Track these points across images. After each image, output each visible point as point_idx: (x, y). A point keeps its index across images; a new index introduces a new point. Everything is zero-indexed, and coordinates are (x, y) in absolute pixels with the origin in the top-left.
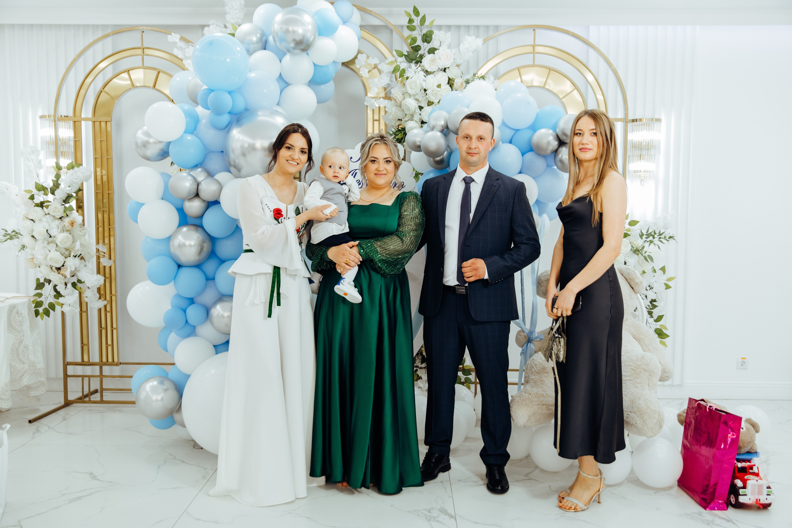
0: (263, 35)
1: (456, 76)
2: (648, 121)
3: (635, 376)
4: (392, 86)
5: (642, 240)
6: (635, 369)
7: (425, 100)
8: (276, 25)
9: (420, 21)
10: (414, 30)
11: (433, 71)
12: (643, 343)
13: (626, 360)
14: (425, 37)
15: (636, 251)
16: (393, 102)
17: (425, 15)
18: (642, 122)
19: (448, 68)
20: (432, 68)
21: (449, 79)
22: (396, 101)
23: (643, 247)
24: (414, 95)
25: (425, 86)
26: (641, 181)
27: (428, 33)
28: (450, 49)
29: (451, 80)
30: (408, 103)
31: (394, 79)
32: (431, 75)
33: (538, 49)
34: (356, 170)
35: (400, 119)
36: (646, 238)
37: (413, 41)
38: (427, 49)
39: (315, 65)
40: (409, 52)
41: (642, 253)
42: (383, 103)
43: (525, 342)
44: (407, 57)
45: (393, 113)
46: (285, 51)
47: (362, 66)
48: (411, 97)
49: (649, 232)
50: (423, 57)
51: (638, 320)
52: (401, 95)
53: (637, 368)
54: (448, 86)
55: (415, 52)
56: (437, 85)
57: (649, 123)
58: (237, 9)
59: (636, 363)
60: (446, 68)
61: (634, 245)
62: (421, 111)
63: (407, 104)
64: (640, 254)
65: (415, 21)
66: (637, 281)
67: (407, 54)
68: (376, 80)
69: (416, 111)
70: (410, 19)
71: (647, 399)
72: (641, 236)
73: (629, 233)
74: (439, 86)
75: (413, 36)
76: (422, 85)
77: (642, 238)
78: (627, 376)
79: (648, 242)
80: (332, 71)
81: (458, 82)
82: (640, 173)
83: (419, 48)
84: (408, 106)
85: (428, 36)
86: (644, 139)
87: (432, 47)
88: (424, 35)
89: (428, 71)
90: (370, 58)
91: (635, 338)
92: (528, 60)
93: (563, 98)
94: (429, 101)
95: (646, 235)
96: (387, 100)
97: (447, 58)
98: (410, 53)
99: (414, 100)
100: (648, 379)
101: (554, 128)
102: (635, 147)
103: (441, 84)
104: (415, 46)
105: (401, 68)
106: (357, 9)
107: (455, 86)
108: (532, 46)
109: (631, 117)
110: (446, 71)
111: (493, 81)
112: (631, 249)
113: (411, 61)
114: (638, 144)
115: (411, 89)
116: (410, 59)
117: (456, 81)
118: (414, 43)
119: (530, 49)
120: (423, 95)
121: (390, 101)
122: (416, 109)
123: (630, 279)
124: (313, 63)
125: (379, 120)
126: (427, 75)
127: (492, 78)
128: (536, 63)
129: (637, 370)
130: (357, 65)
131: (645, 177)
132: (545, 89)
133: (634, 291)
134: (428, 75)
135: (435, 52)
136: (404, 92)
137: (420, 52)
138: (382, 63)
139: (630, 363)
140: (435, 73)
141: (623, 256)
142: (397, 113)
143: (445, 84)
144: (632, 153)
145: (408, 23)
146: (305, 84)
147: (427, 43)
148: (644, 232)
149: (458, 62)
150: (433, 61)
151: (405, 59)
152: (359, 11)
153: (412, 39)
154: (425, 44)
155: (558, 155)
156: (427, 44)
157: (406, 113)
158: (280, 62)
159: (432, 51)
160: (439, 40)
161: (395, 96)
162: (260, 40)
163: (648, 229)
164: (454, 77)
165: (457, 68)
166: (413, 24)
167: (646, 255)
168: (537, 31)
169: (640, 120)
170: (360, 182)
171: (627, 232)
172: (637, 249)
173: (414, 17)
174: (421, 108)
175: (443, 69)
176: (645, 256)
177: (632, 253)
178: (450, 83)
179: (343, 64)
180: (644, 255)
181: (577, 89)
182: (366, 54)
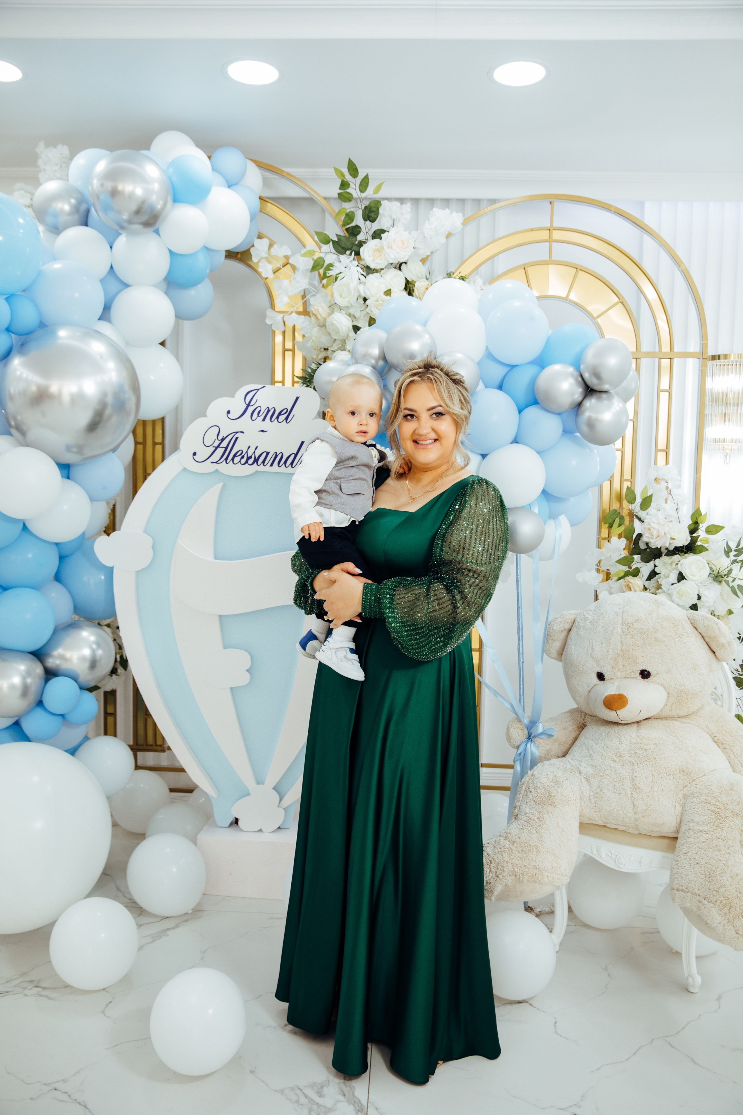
0: (82, 200)
1: (418, 277)
2: (738, 358)
3: (715, 824)
4: (313, 293)
5: (729, 559)
6: (717, 810)
7: (364, 316)
8: (95, 182)
9: (360, 185)
10: (350, 201)
11: (378, 267)
12: (731, 751)
13: (701, 791)
14: (367, 213)
15: (718, 577)
16: (313, 318)
17: (367, 175)
18: (728, 360)
19: (406, 263)
20: (377, 263)
21: (407, 282)
22: (317, 318)
23: (730, 571)
24: (347, 308)
25: (365, 292)
26: (725, 457)
27: (372, 205)
28: (407, 232)
29: (411, 283)
30: (335, 320)
31: (316, 282)
32: (375, 274)
33: (557, 235)
34: (237, 432)
35: (326, 348)
36: (735, 556)
37: (347, 219)
38: (371, 232)
39: (171, 252)
40: (340, 236)
41: (728, 581)
42: (300, 321)
43: (521, 740)
44: (336, 244)
45: (314, 338)
46: (116, 227)
47: (262, 259)
48: (342, 311)
49: (740, 547)
50: (363, 244)
51: (722, 706)
52: (325, 307)
53: (721, 809)
54: (405, 294)
55: (351, 237)
56: (386, 290)
57: (740, 361)
58: (57, 164)
59: (719, 799)
60: (403, 263)
61: (713, 567)
62: (356, 333)
63: (334, 322)
64: (723, 583)
65: (352, 185)
66: (723, 640)
67: (337, 240)
68: (286, 283)
69: (350, 334)
70: (343, 181)
71: (737, 875)
72: (727, 552)
73: (706, 545)
74: (388, 293)
75: (348, 211)
76: (359, 291)
77: (728, 556)
78: (701, 823)
79: (738, 562)
80: (202, 263)
81: (419, 286)
82: (724, 444)
83: (358, 229)
84: (336, 326)
85: (374, 209)
86: (731, 388)
87: (379, 228)
88: (366, 207)
89: (371, 267)
90: (275, 246)
91: (716, 742)
92: (541, 251)
93: (599, 316)
94: (371, 317)
95: (735, 551)
96: (303, 316)
97: (403, 244)
98: (342, 239)
99: (347, 316)
100: (740, 832)
101: (577, 364)
102: (716, 401)
103: (392, 289)
104: (352, 227)
105: (327, 263)
106: (258, 166)
107: (415, 294)
108: (548, 230)
109: (711, 352)
110: (401, 268)
111: (481, 287)
112: (710, 573)
113: (344, 251)
114: (721, 395)
115: (341, 296)
116: (342, 248)
117: (416, 284)
118: (349, 221)
119: (545, 235)
120: (363, 309)
121: (307, 317)
122: (349, 331)
123: (711, 638)
124: (169, 250)
125: (293, 350)
126: (368, 274)
127: (480, 281)
128: (554, 258)
129: (721, 814)
130: (255, 259)
131: (731, 450)
132: (568, 302)
133: (716, 658)
134: (370, 275)
135: (382, 235)
136: (333, 303)
137: (360, 237)
138: (297, 256)
139: (707, 798)
140: (382, 271)
141: (696, 587)
142: (320, 337)
143: (400, 291)
144: (712, 411)
145: (340, 189)
146: (155, 286)
147: (370, 221)
148: (733, 546)
149: (424, 252)
150: (379, 250)
151: (334, 247)
152: (259, 169)
153: (347, 215)
154: (368, 222)
155: (583, 412)
156: (371, 223)
157: (334, 337)
158: (111, 247)
159: (378, 234)
160: (391, 218)
161: (315, 309)
162: (76, 209)
163: (740, 541)
164: (415, 280)
165: (421, 263)
166: (347, 191)
167: (735, 584)
168: (558, 205)
169: (726, 357)
170: (243, 454)
171: (703, 545)
172: (720, 574)
173: (348, 177)
174: (356, 329)
175: (398, 266)
176: (733, 586)
177: (711, 581)
178: (409, 288)
179: (231, 255)
180: (731, 584)
181: (622, 302)
182: (269, 238)
